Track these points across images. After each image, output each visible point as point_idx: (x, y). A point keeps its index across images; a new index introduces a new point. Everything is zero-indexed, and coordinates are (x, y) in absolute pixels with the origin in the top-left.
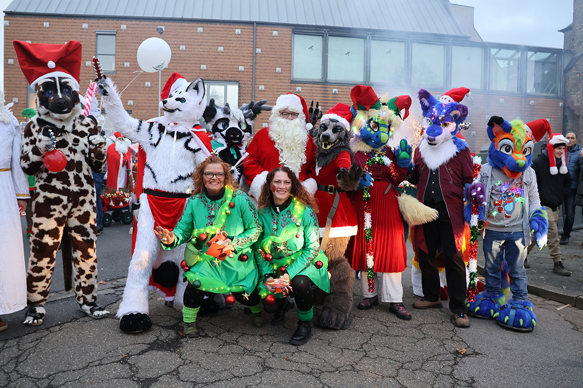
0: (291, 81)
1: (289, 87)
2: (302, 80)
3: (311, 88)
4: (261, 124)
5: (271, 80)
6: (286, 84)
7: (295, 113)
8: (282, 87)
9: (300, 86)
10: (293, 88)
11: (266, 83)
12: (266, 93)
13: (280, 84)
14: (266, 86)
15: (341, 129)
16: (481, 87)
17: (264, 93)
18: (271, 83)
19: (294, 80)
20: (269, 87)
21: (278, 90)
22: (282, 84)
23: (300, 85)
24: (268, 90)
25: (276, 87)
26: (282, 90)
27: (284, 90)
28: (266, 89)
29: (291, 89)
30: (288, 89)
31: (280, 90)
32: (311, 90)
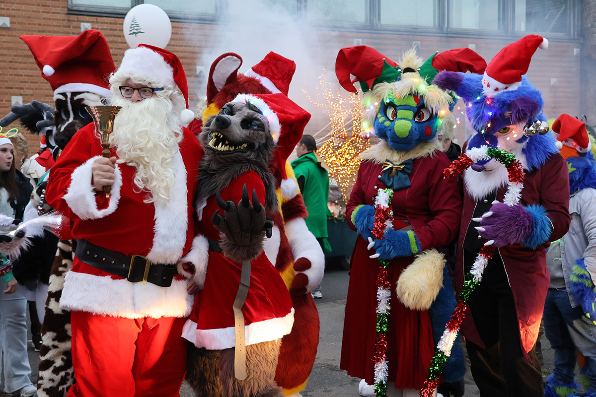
0: (69, 10)
1: (65, 23)
2: (92, 10)
3: (110, 26)
4: (6, 98)
5: (24, 7)
6: (58, 17)
7: (146, 87)
8: (49, 22)
9: (88, 22)
10: (74, 24)
11: (13, 13)
12: (14, 33)
13: (45, 15)
14: (14, 20)
15: (259, 126)
16: (434, 24)
17: (10, 33)
18: (24, 13)
19: (75, 8)
20: (20, 20)
21: (40, 28)
22: (48, 16)
23: (87, 18)
24: (19, 27)
25: (36, 21)
26: (50, 29)
27: (55, 29)
28: (15, 26)
29: (69, 27)
30: (64, 26)
31: (45, 28)
32: (111, 29)
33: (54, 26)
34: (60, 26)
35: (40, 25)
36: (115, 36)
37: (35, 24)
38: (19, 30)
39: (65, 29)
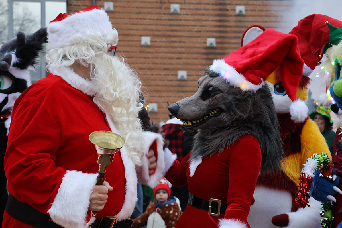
1: (158, 5)
3: (196, 6)
8: (145, 5)
9: (177, 3)
10: (165, 5)
12: (116, 15)
20: (121, 4)
21: (137, 11)
24: (120, 10)
25: (134, 4)
26: (145, 10)
27: (150, 10)
28: (118, 9)
29: (161, 8)
30: (157, 8)
31: (142, 10)
32: (196, 9)
33: (149, 8)
34: (153, 8)
35: (137, 7)
36: (200, 15)
37: (133, 7)
38: (120, 12)
39: (157, 11)
